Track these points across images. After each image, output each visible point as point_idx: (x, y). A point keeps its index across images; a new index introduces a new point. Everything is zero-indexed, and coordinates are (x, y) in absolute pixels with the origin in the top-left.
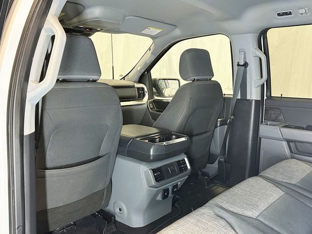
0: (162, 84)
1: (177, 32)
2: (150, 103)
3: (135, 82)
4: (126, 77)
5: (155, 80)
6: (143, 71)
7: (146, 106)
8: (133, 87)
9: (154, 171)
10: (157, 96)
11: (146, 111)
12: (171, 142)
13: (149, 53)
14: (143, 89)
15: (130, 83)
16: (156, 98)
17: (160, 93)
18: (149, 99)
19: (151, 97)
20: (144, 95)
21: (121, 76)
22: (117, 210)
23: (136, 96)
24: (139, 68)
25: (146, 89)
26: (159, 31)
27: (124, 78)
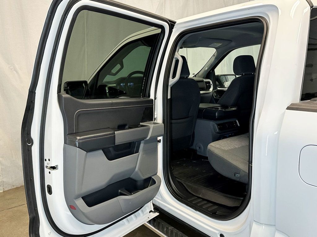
0: (223, 79)
1: (233, 44)
2: (214, 92)
3: (204, 78)
4: (197, 75)
5: (218, 76)
6: (209, 70)
7: (211, 94)
8: (203, 81)
9: (218, 125)
10: (219, 88)
11: (212, 97)
12: (227, 110)
13: (214, 58)
14: (209, 82)
15: (201, 79)
16: (219, 89)
17: (222, 85)
18: (213, 90)
19: (215, 88)
20: (210, 87)
21: (194, 74)
22: (198, 148)
23: (205, 88)
24: (207, 68)
25: (211, 83)
26: (220, 44)
27: (195, 76)
